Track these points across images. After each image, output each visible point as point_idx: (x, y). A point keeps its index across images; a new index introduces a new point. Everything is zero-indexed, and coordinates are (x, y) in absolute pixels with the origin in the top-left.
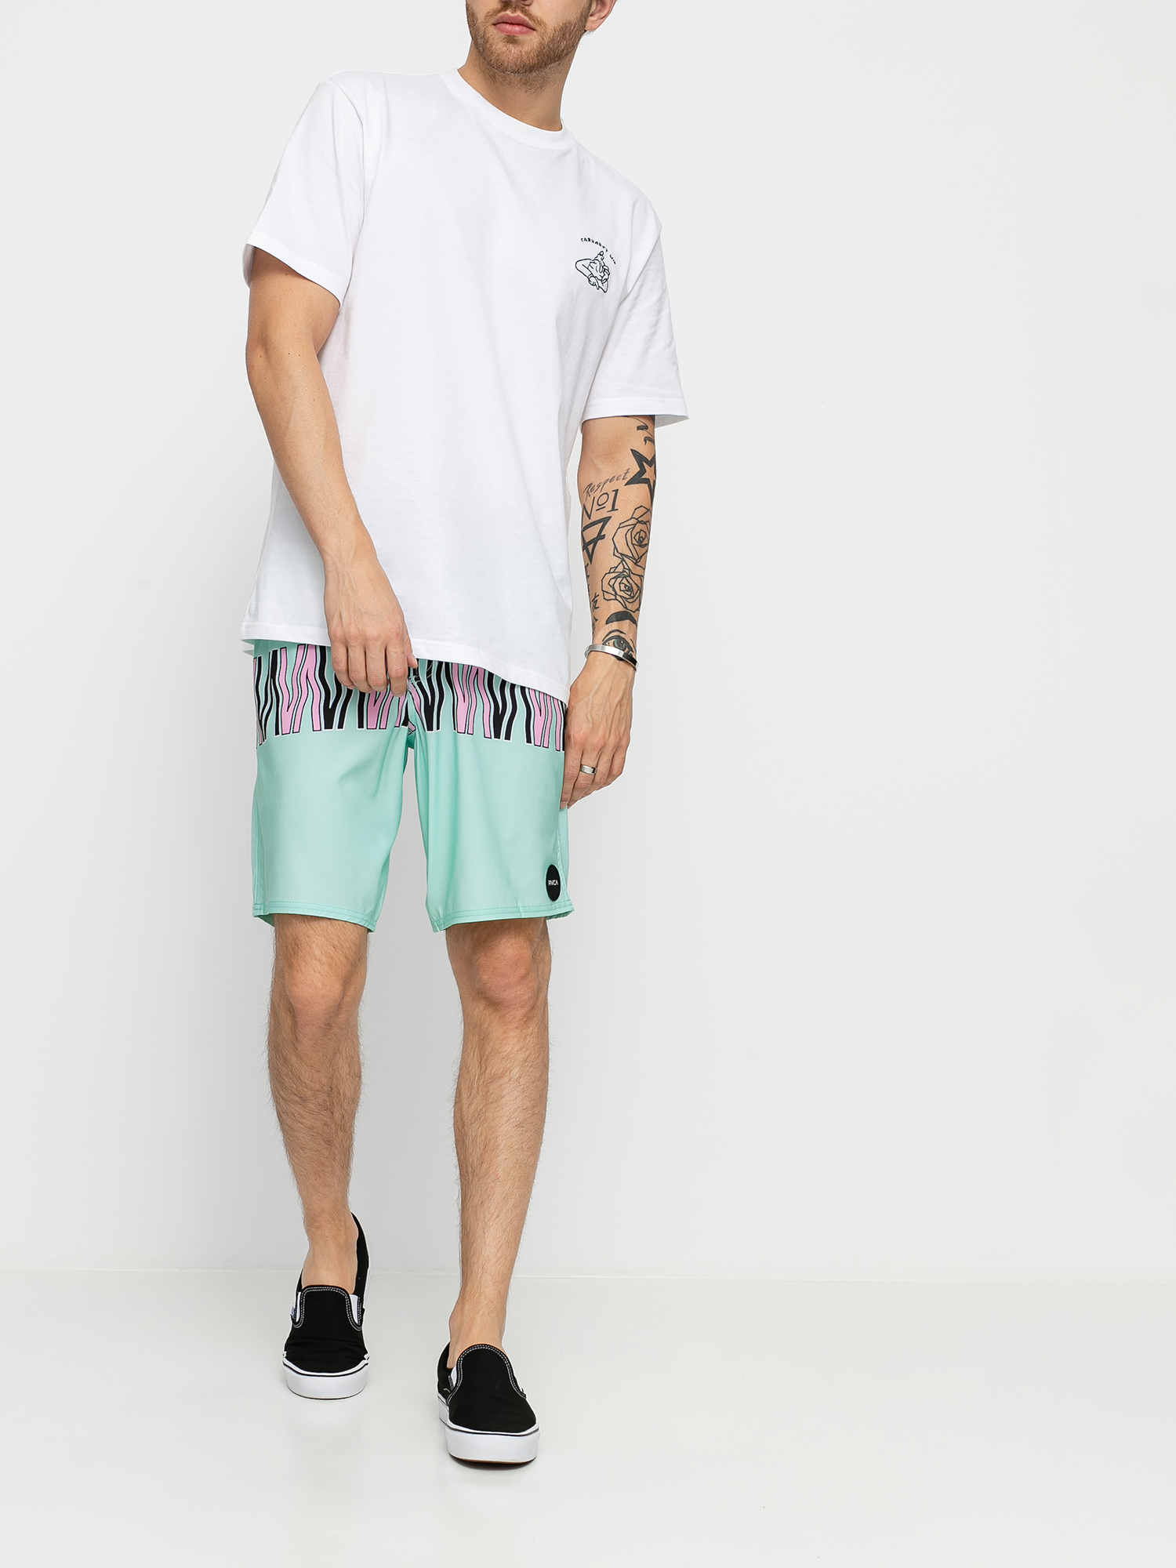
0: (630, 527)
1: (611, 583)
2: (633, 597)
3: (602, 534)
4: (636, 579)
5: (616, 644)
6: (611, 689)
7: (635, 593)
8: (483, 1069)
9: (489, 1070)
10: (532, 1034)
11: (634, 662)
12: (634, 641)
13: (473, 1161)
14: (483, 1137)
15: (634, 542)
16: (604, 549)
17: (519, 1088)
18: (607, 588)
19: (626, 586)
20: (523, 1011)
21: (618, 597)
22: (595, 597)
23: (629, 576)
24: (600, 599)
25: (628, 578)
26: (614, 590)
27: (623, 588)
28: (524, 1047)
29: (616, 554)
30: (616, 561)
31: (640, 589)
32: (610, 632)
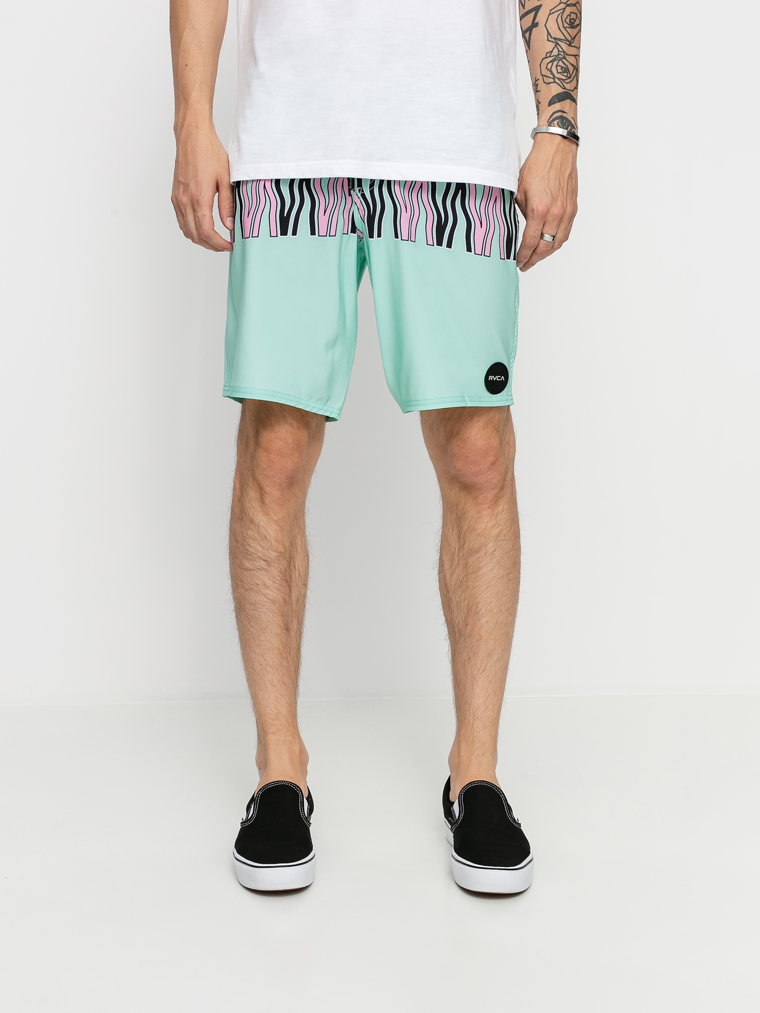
0: (560, 12)
1: (549, 67)
2: (570, 78)
3: (536, 22)
4: (572, 60)
5: (560, 124)
6: (561, 164)
7: (572, 73)
8: (462, 543)
9: (467, 545)
10: (503, 511)
11: (577, 138)
12: (575, 119)
13: (459, 623)
14: (466, 602)
15: (566, 25)
16: (539, 34)
17: (495, 560)
18: (545, 72)
19: (562, 68)
20: (494, 492)
21: (557, 80)
22: (536, 81)
23: (565, 58)
24: (540, 82)
25: (564, 60)
26: (552, 73)
27: (560, 70)
28: (496, 523)
29: (550, 39)
30: (550, 46)
31: (576, 69)
32: (554, 113)
